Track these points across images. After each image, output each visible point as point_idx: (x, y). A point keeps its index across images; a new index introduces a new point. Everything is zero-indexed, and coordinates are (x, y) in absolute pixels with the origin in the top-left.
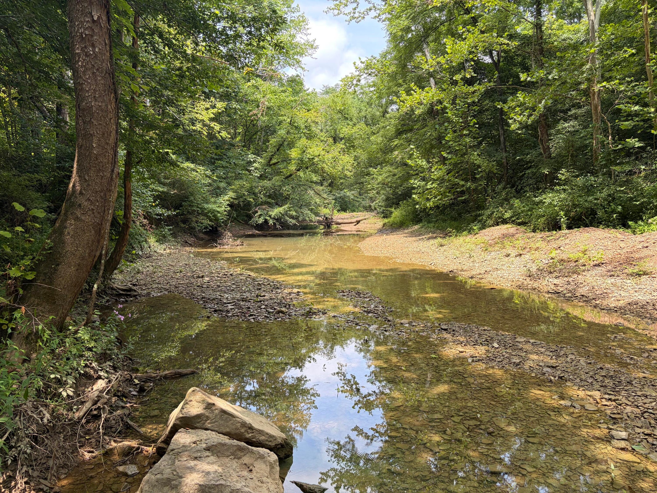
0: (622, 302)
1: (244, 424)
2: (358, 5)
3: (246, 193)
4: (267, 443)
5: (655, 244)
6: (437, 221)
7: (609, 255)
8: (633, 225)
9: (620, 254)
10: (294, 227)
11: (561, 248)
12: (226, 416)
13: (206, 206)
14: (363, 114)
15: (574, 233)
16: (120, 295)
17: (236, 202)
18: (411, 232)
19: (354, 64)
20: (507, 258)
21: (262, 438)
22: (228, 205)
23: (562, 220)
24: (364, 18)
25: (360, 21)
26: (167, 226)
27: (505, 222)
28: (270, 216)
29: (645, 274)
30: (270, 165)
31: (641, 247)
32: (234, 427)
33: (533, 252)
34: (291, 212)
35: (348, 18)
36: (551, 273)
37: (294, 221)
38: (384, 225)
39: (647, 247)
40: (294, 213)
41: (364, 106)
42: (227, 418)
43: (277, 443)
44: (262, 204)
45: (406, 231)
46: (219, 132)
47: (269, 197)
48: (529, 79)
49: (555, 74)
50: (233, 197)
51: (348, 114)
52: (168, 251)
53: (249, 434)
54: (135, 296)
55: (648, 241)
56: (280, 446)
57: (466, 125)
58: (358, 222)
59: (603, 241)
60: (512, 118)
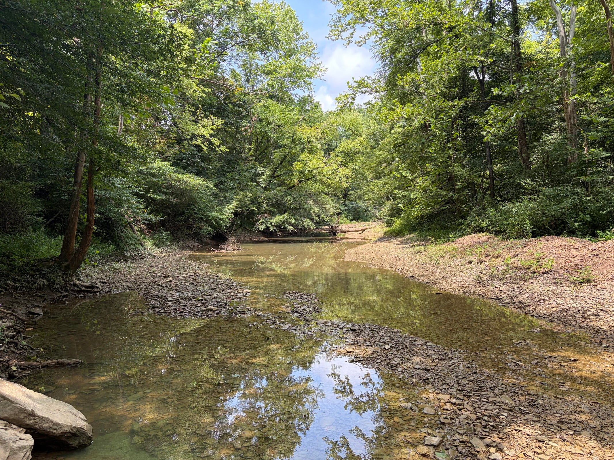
0: (554, 309)
1: (23, 411)
2: (354, 30)
3: (249, 203)
4: (51, 430)
5: (605, 252)
6: (428, 230)
7: (561, 262)
8: (600, 234)
9: (571, 262)
10: (293, 234)
11: (519, 256)
12: (5, 401)
13: (210, 214)
14: (371, 130)
15: (534, 241)
16: (81, 291)
17: (240, 210)
18: (404, 240)
19: (348, 83)
20: (469, 265)
21: (47, 425)
22: (232, 213)
23: (528, 228)
24: (365, 42)
25: (362, 44)
26: (165, 231)
27: (482, 230)
28: (271, 224)
29: (588, 281)
30: (275, 177)
31: (591, 255)
32: (12, 412)
33: (494, 259)
34: (291, 220)
35: (346, 42)
36: (501, 279)
37: (293, 229)
38: (385, 233)
39: (597, 255)
40: (294, 221)
41: (372, 123)
42: (6, 403)
43: (63, 431)
44: (265, 212)
45: (401, 239)
46: (219, 147)
47: (272, 205)
48: (501, 93)
49: (526, 87)
50: (237, 206)
51: (357, 131)
52: (165, 254)
53: (30, 420)
54: (95, 292)
55: (599, 249)
56: (69, 435)
57: (450, 138)
58: (364, 230)
59: (558, 249)
60: (486, 130)
